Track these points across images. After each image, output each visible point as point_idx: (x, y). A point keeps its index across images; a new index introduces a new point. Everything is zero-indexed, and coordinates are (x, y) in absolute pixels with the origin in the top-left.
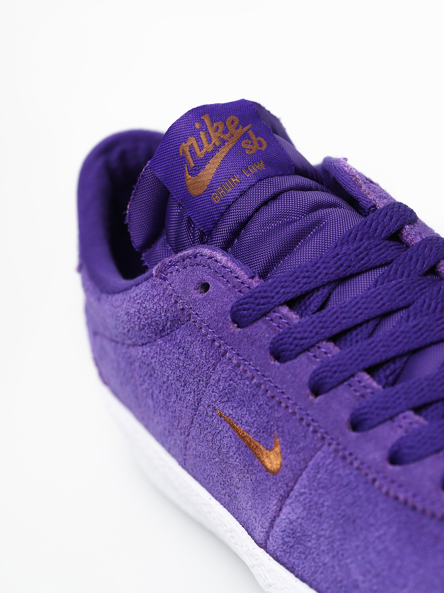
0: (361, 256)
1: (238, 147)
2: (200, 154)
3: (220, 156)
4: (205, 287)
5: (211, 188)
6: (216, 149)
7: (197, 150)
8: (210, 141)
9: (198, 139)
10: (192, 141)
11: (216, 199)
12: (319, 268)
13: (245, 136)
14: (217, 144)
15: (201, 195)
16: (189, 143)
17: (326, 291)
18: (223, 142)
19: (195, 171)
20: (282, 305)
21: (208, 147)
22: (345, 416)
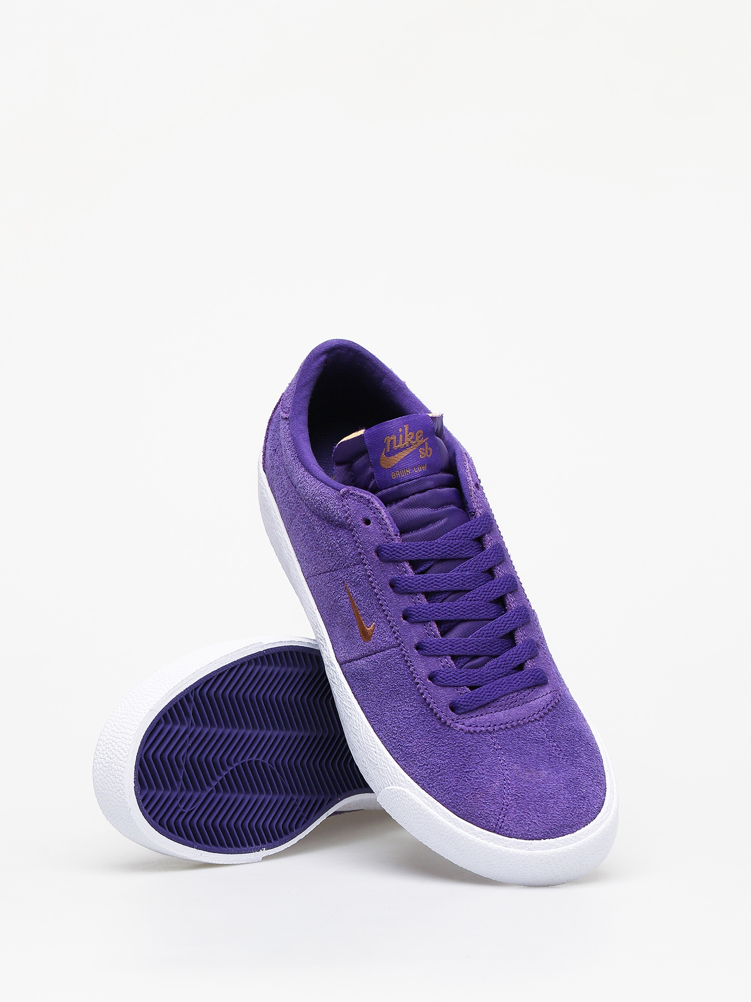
0: (457, 550)
1: (417, 451)
2: (395, 447)
3: (410, 450)
4: (367, 522)
5: (393, 469)
6: (405, 448)
7: (395, 443)
8: (403, 442)
9: (398, 438)
10: (394, 438)
11: (394, 476)
12: (433, 549)
13: (423, 445)
14: (407, 445)
15: (385, 469)
16: (392, 438)
17: (432, 563)
18: (410, 445)
19: (393, 452)
20: (406, 561)
21: (401, 445)
22: (416, 641)
